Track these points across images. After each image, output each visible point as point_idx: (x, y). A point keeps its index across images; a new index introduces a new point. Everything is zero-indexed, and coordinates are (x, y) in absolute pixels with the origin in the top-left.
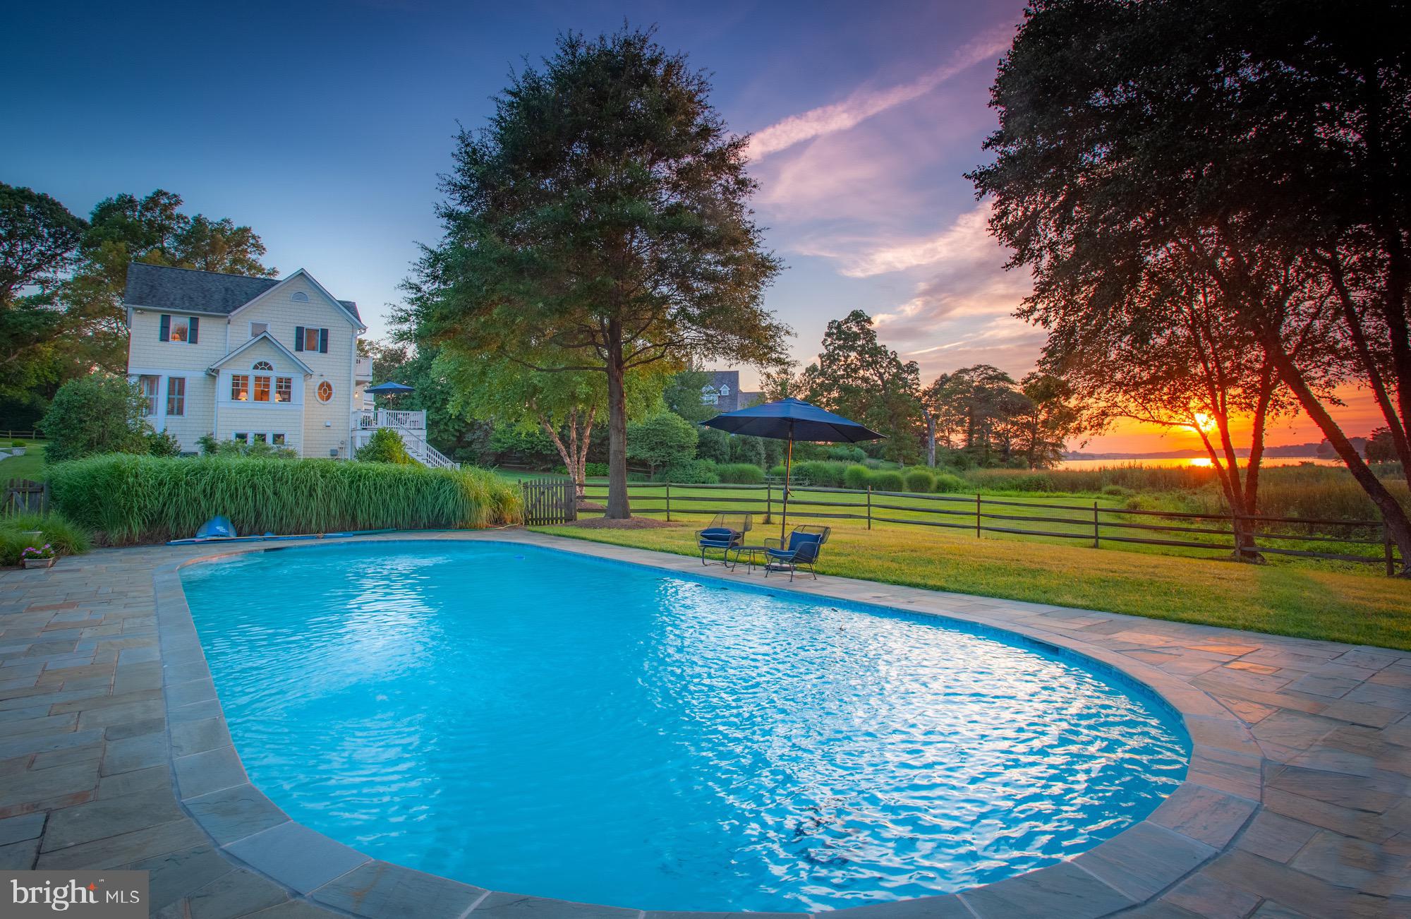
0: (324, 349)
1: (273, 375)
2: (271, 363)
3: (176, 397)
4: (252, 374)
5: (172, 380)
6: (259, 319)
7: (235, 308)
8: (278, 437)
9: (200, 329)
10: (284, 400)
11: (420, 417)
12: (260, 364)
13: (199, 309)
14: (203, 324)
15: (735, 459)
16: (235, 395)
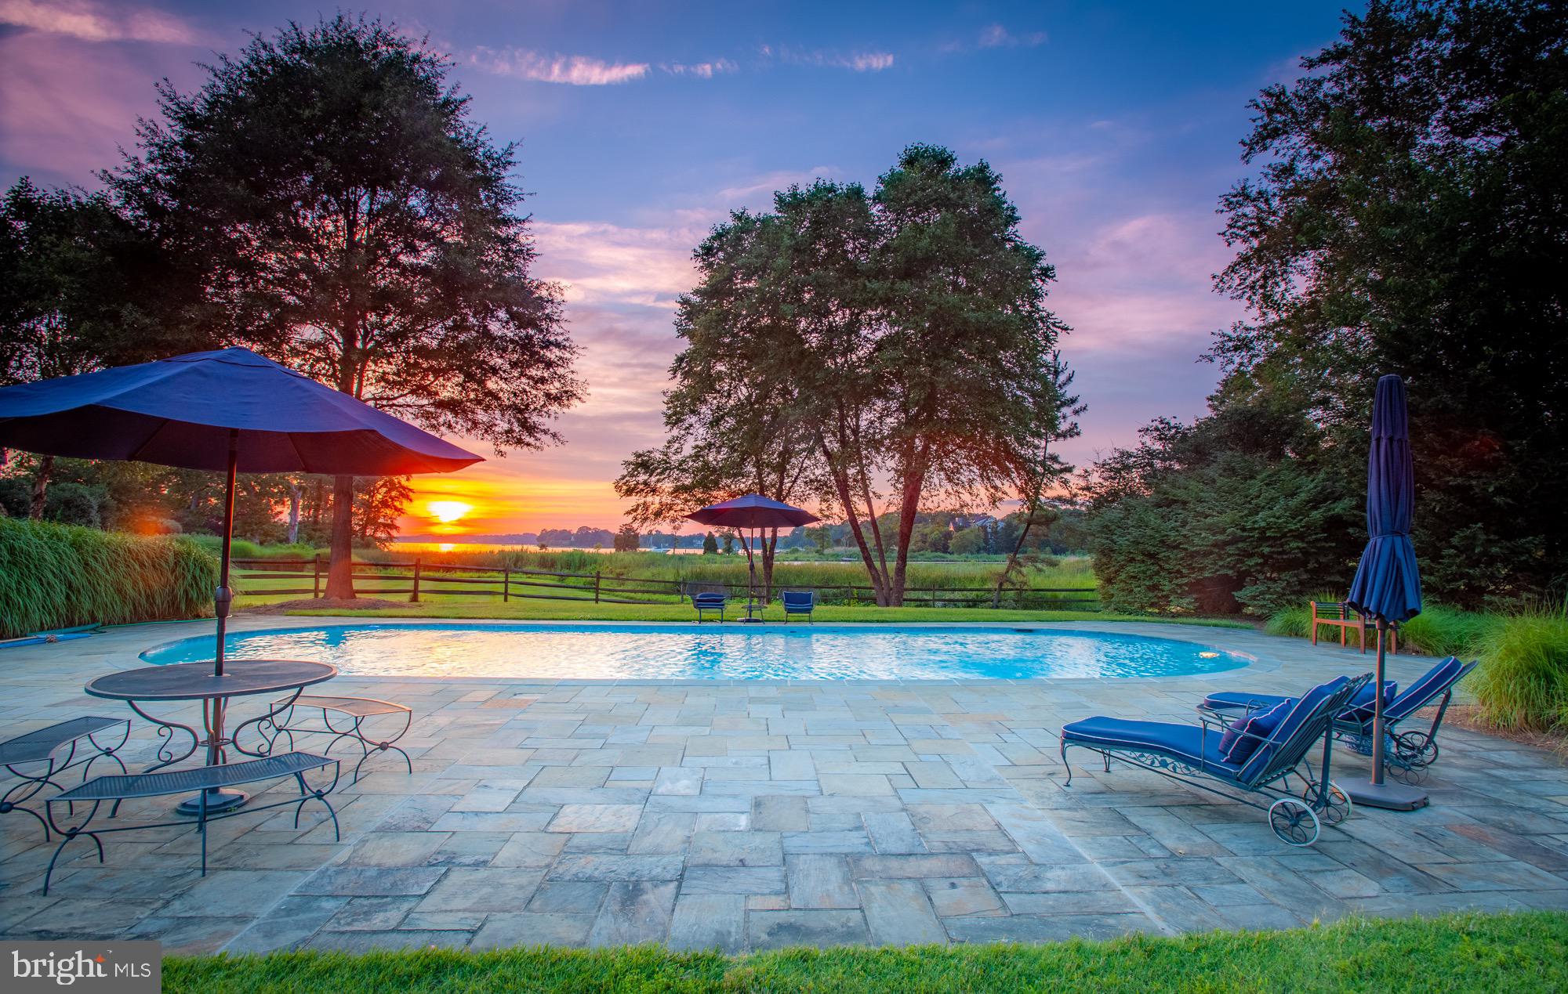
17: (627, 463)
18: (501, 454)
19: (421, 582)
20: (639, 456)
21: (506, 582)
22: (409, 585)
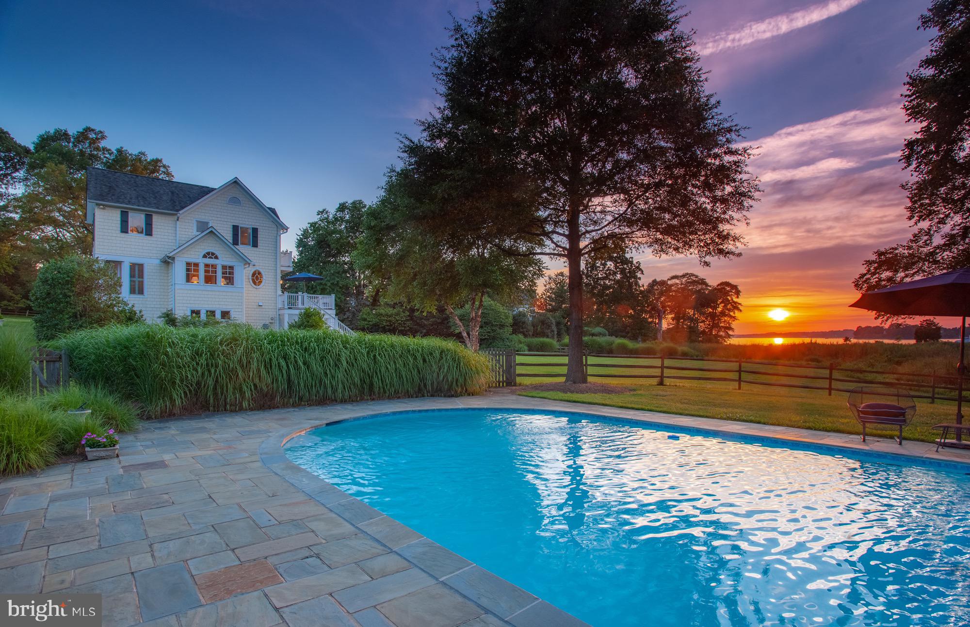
0: (255, 245)
1: (219, 263)
2: (217, 253)
3: (137, 279)
4: (202, 262)
5: (133, 266)
6: (204, 218)
7: (183, 208)
8: (225, 314)
9: (154, 223)
10: (228, 284)
11: (331, 299)
12: (208, 253)
13: (152, 207)
14: (156, 220)
15: (536, 334)
16: (188, 279)
17: (869, 263)
18: (707, 264)
19: (665, 370)
20: (880, 254)
21: (740, 371)
22: (657, 372)
